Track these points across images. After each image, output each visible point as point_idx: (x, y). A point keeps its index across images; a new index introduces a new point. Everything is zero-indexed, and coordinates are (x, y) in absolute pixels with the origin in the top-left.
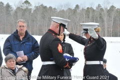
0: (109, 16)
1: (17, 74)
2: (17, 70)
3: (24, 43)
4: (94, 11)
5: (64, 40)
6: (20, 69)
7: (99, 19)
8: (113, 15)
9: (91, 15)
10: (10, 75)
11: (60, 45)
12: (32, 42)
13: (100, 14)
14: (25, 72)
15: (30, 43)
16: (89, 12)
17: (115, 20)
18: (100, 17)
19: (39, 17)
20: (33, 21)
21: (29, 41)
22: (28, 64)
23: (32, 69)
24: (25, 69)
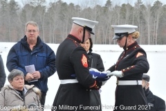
0: (153, 15)
2: (26, 91)
3: (35, 54)
4: (132, 8)
5: (91, 50)
6: (30, 90)
7: (139, 20)
8: (159, 14)
9: (128, 14)
10: (16, 98)
11: (84, 57)
12: (47, 53)
13: (141, 13)
15: (44, 54)
16: (125, 10)
17: (161, 21)
18: (141, 18)
19: (56, 17)
20: (48, 23)
21: (42, 52)
22: (42, 83)
23: (47, 89)
24: (37, 89)
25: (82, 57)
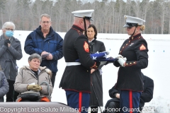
0: (142, 9)
1: (40, 77)
2: (40, 71)
4: (124, 4)
6: (43, 71)
7: (130, 13)
8: (146, 9)
9: (121, 9)
10: (31, 77)
11: (86, 43)
12: (57, 40)
13: (132, 8)
14: (49, 74)
15: (55, 41)
16: (119, 5)
17: (148, 14)
18: (132, 12)
19: (61, 10)
20: (55, 15)
21: (53, 39)
23: (57, 70)
24: (48, 70)
25: (84, 44)
